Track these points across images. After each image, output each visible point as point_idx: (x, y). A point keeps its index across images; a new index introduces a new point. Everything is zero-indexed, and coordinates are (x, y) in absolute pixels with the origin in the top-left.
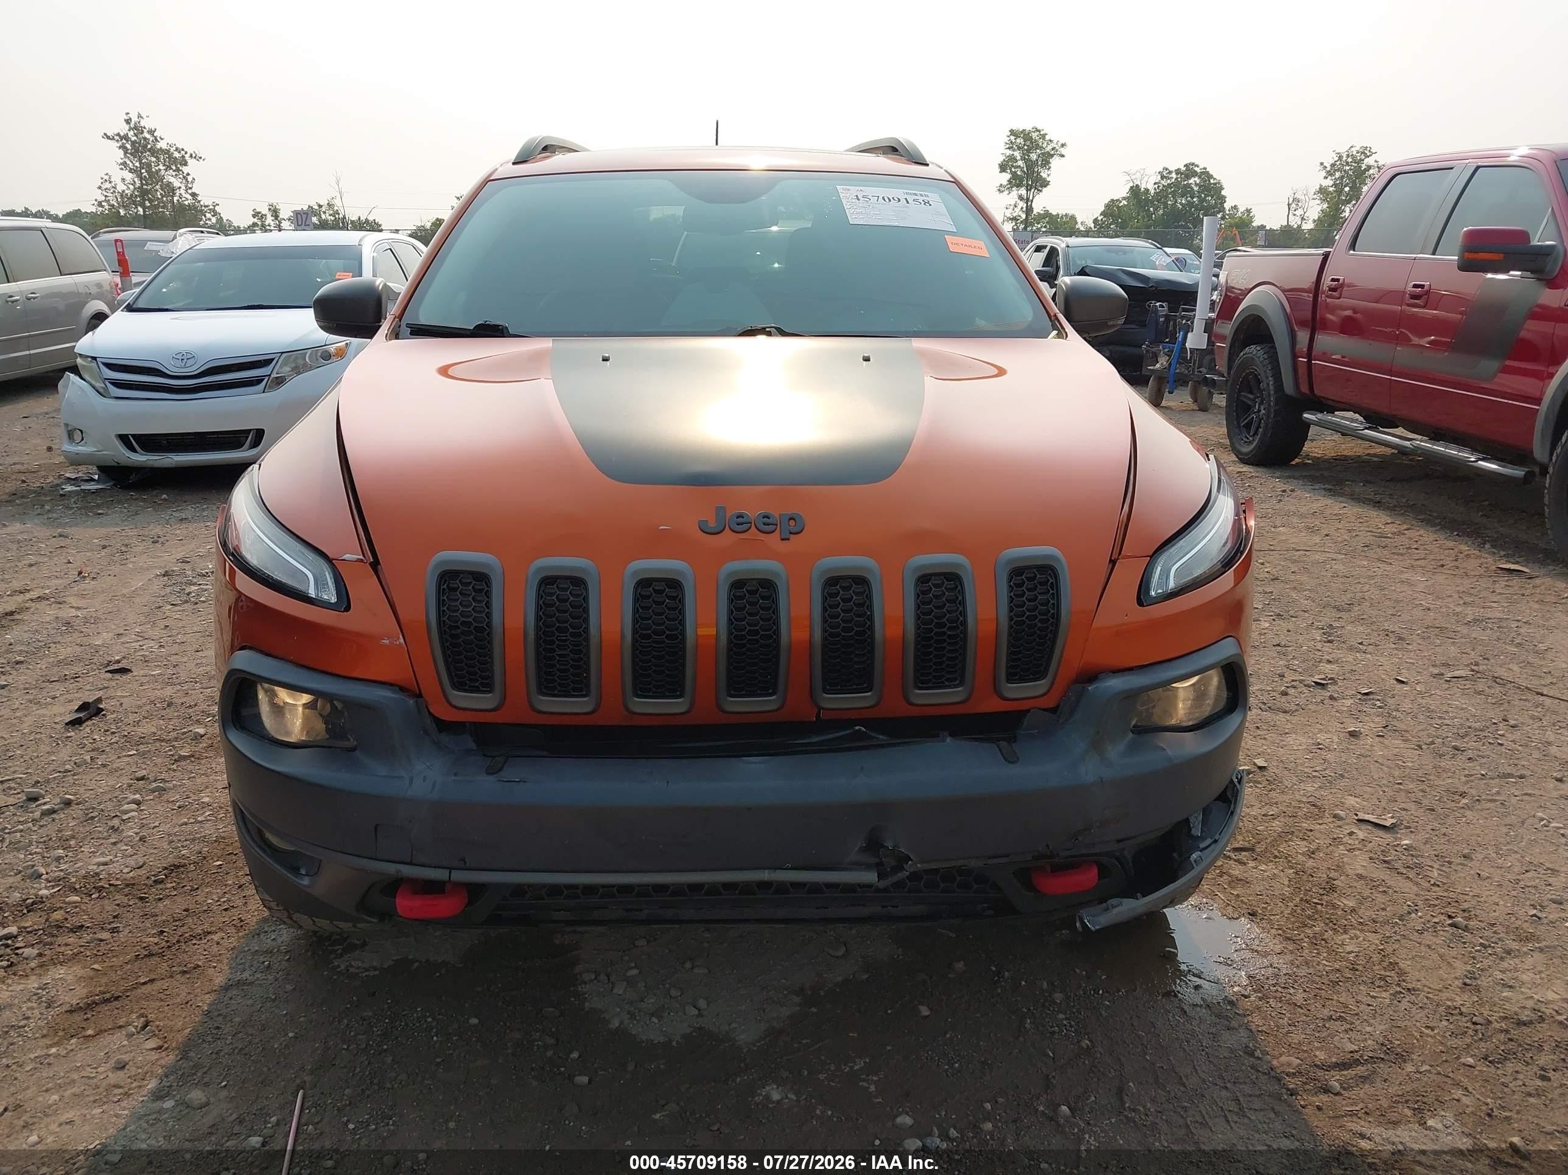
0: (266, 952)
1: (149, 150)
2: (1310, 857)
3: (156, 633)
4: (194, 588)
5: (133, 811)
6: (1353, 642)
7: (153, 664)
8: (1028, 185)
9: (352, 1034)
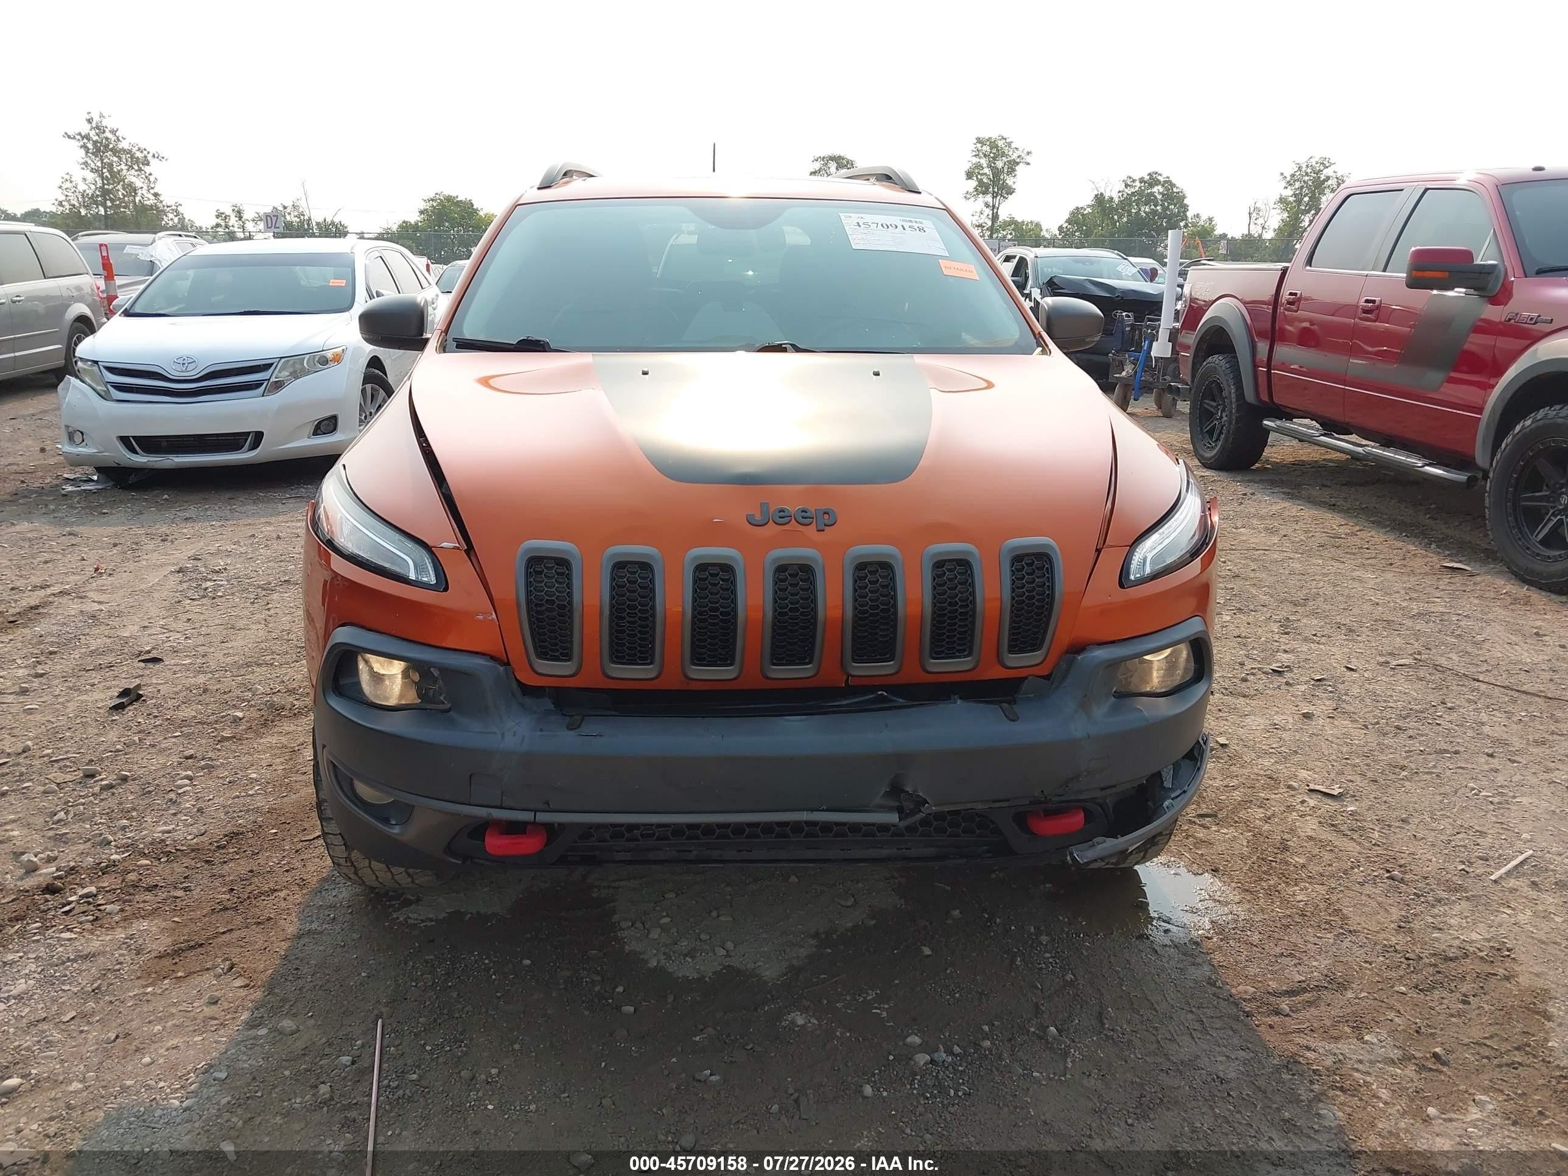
0: (330, 907)
1: (111, 150)
2: (1267, 822)
3: (180, 625)
4: (209, 584)
5: (187, 785)
6: (1308, 633)
7: (182, 655)
8: (994, 192)
9: (419, 973)
